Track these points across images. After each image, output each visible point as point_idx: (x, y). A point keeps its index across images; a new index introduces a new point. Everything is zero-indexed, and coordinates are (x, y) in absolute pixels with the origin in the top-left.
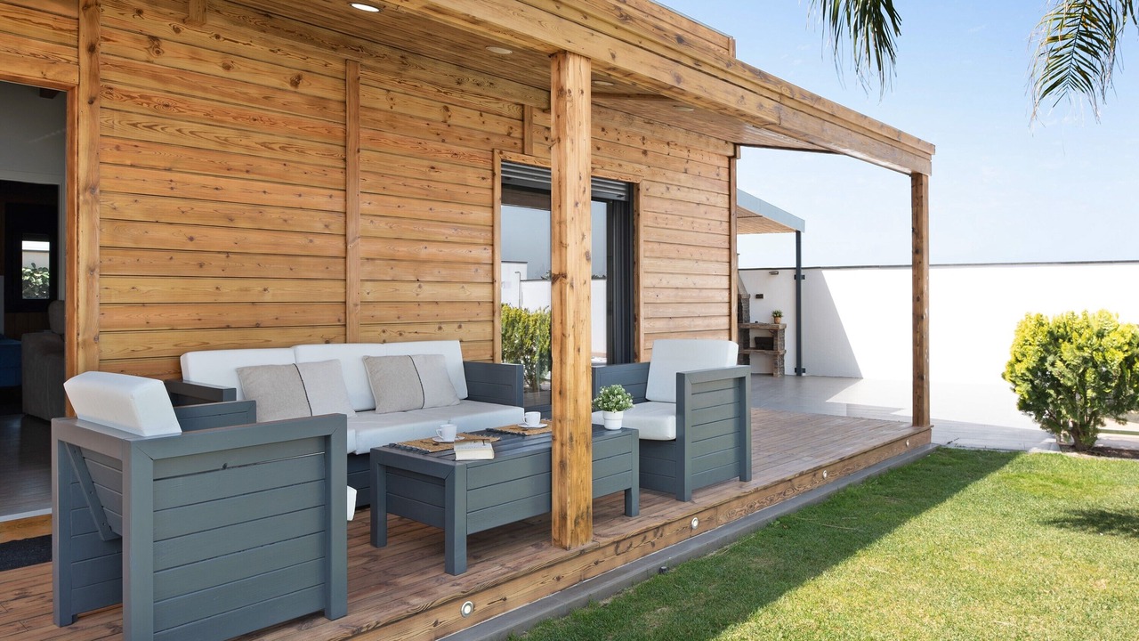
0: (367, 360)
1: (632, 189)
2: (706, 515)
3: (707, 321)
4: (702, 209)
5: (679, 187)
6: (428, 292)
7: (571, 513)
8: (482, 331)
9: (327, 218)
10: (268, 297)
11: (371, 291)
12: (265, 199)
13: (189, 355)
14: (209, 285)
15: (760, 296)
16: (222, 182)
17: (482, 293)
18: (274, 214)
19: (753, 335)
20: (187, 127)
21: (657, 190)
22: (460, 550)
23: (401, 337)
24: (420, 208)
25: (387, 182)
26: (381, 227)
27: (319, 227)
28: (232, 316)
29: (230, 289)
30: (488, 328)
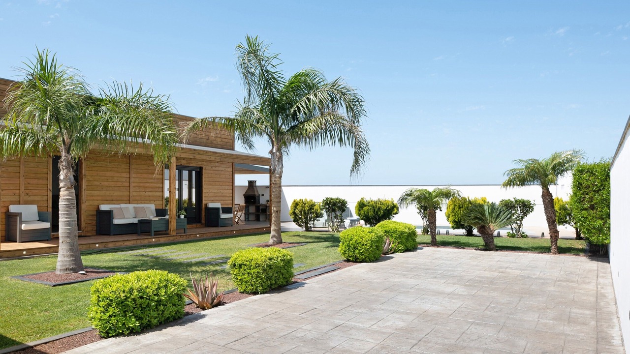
0: (134, 207)
1: (201, 168)
2: (201, 235)
3: (224, 202)
4: (223, 172)
5: (215, 167)
6: (147, 194)
7: (172, 230)
8: (160, 202)
9: (126, 179)
10: (114, 195)
11: (135, 194)
12: (114, 175)
13: (102, 205)
14: (104, 192)
15: (263, 195)
16: (106, 173)
17: (160, 194)
18: (116, 178)
19: (261, 208)
20: (100, 163)
21: (208, 168)
22: (153, 233)
23: (141, 203)
24: (146, 176)
25: (138, 170)
26: (137, 180)
27: (124, 180)
28: (108, 199)
29: (108, 193)
30: (161, 202)
